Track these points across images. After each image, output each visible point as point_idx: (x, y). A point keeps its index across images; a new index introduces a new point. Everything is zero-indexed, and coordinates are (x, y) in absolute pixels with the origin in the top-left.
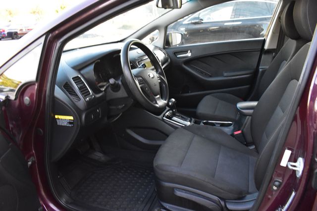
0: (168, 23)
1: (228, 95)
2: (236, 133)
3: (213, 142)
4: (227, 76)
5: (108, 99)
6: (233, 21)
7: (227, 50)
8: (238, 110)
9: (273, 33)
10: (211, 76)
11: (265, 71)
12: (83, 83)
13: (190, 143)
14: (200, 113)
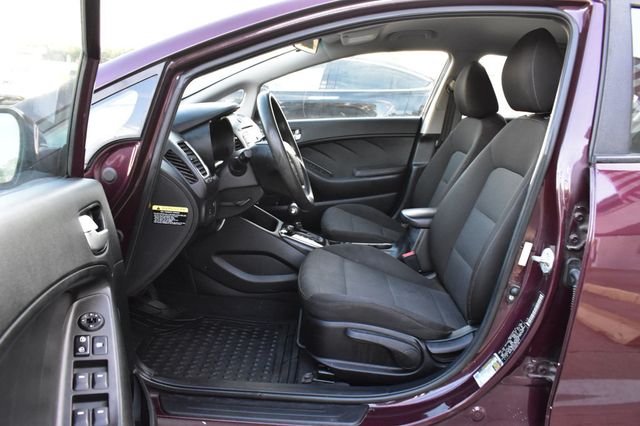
0: (262, 81)
1: (365, 207)
2: (405, 255)
3: (374, 268)
4: (362, 176)
5: (222, 187)
6: (324, 94)
7: (360, 132)
8: (405, 220)
9: (437, 109)
10: (331, 176)
11: (423, 169)
12: (193, 154)
13: (342, 268)
14: (333, 231)
